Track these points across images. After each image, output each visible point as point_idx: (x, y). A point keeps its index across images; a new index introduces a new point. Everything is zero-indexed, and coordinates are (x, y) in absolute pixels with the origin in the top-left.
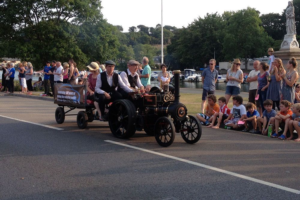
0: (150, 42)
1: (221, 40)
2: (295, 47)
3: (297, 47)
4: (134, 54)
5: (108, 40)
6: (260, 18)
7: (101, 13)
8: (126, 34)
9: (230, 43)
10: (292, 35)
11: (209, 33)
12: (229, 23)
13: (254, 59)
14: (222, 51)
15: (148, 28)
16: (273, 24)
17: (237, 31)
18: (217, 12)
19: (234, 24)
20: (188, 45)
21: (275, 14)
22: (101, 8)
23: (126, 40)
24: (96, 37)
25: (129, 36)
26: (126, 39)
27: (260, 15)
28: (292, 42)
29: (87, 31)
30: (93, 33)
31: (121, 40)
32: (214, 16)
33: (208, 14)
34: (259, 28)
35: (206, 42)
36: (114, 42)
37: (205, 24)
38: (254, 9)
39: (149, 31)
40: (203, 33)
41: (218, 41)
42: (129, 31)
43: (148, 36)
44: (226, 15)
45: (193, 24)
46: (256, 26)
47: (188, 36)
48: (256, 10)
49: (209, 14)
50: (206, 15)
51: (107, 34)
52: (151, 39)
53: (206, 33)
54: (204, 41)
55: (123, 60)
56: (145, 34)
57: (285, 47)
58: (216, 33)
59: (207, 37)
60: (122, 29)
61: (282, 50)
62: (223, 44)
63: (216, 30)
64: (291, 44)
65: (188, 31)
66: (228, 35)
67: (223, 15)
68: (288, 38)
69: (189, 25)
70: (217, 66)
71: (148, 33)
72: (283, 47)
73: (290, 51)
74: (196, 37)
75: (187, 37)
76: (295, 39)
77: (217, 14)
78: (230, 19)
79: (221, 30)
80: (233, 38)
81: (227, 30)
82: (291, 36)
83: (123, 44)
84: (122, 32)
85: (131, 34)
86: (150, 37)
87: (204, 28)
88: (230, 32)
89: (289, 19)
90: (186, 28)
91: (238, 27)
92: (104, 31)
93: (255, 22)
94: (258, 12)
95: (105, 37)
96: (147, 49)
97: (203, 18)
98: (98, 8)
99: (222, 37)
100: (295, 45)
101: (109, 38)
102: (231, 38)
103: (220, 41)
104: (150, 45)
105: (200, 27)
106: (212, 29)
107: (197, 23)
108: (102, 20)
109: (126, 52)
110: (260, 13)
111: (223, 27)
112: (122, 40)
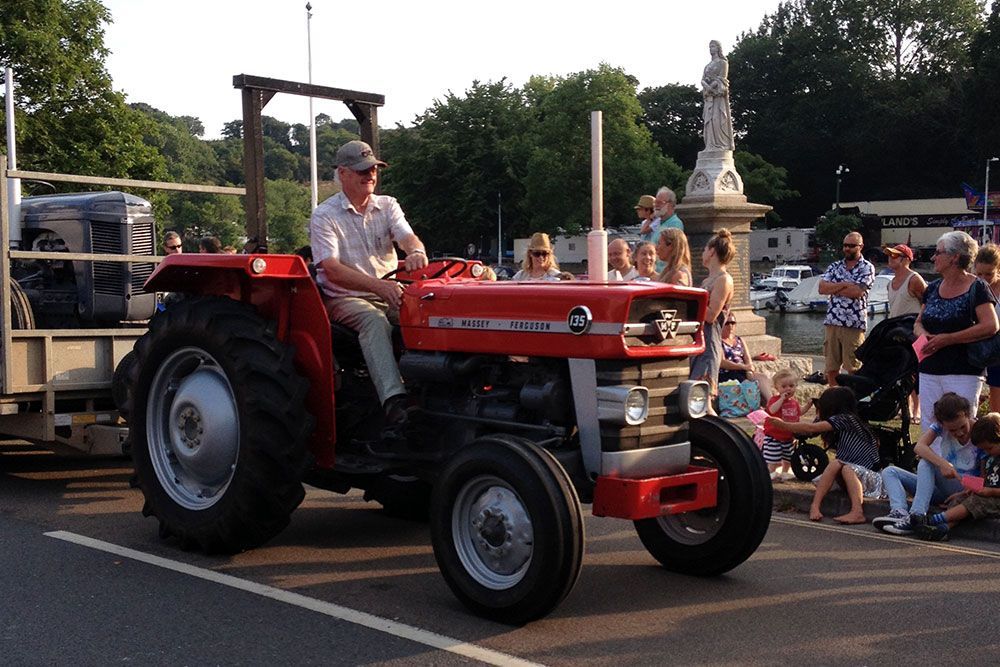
0: (295, 172)
1: (517, 167)
2: (730, 191)
3: (736, 192)
4: (241, 211)
5: (130, 164)
6: (638, 97)
7: (104, 72)
8: (214, 144)
9: (545, 179)
10: (722, 154)
11: (481, 146)
12: (543, 114)
13: (621, 230)
14: (523, 204)
15: (287, 128)
16: (678, 119)
17: (567, 140)
18: (504, 78)
19: (558, 118)
20: (415, 182)
21: (684, 88)
22: (105, 52)
23: (215, 166)
24: (85, 153)
25: (226, 152)
26: (214, 161)
27: (639, 90)
28: (722, 174)
29: (53, 132)
30: (78, 140)
31: (196, 163)
32: (496, 89)
33: (476, 83)
34: (635, 131)
35: (472, 174)
36: (151, 172)
37: (466, 115)
38: (619, 71)
39: (291, 136)
40: (462, 145)
41: (509, 170)
42: (224, 136)
43: (288, 155)
44: (536, 87)
45: (431, 114)
46: (627, 125)
47: (414, 156)
48: (627, 74)
49: (480, 85)
50: (470, 88)
51: (125, 142)
52: (296, 163)
53: (470, 145)
54: (465, 171)
55: (207, 230)
56: (278, 147)
57: (699, 192)
58: (504, 146)
59: (474, 157)
60: (200, 130)
61: (689, 202)
62: (524, 180)
63: (502, 135)
64: (717, 183)
65: (417, 137)
66: (539, 154)
67: (527, 88)
68: (710, 161)
69: (419, 119)
70: (508, 252)
71: (286, 142)
72: (692, 191)
73: (716, 205)
74: (441, 158)
75: (411, 156)
76: (729, 164)
77: (506, 83)
78: (546, 101)
79: (519, 135)
80: (556, 163)
81: (537, 137)
82: (718, 156)
83: (205, 177)
84: (200, 138)
85: (230, 146)
86: (294, 156)
87: (465, 127)
88: (547, 142)
89: (711, 99)
90: (406, 127)
91: (571, 127)
92: (117, 132)
93: (623, 110)
94: (632, 80)
95: (120, 153)
96: (285, 197)
97: (463, 97)
98: (96, 55)
99: (521, 159)
100: (732, 186)
101: (133, 157)
102: (551, 163)
103: (515, 172)
104: (294, 184)
105: (453, 126)
106: (491, 131)
107: (441, 111)
108: (109, 96)
109: (213, 206)
110: (637, 83)
111: (523, 129)
112: (201, 167)
